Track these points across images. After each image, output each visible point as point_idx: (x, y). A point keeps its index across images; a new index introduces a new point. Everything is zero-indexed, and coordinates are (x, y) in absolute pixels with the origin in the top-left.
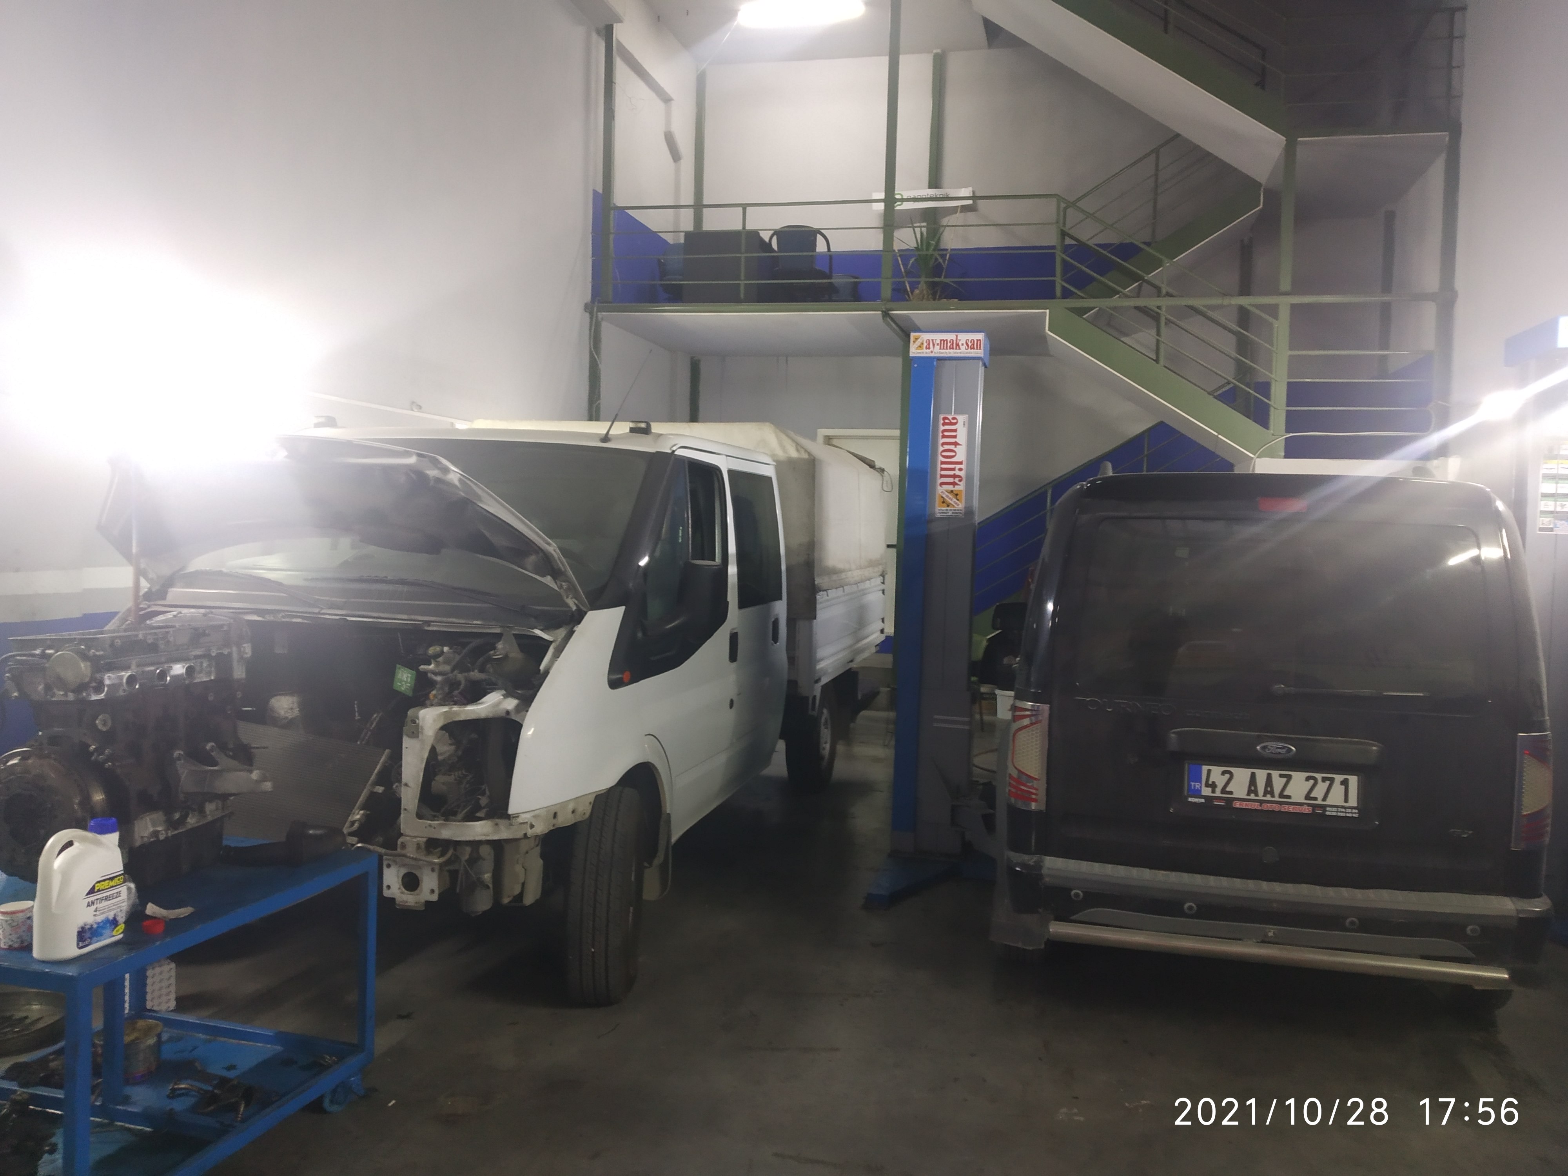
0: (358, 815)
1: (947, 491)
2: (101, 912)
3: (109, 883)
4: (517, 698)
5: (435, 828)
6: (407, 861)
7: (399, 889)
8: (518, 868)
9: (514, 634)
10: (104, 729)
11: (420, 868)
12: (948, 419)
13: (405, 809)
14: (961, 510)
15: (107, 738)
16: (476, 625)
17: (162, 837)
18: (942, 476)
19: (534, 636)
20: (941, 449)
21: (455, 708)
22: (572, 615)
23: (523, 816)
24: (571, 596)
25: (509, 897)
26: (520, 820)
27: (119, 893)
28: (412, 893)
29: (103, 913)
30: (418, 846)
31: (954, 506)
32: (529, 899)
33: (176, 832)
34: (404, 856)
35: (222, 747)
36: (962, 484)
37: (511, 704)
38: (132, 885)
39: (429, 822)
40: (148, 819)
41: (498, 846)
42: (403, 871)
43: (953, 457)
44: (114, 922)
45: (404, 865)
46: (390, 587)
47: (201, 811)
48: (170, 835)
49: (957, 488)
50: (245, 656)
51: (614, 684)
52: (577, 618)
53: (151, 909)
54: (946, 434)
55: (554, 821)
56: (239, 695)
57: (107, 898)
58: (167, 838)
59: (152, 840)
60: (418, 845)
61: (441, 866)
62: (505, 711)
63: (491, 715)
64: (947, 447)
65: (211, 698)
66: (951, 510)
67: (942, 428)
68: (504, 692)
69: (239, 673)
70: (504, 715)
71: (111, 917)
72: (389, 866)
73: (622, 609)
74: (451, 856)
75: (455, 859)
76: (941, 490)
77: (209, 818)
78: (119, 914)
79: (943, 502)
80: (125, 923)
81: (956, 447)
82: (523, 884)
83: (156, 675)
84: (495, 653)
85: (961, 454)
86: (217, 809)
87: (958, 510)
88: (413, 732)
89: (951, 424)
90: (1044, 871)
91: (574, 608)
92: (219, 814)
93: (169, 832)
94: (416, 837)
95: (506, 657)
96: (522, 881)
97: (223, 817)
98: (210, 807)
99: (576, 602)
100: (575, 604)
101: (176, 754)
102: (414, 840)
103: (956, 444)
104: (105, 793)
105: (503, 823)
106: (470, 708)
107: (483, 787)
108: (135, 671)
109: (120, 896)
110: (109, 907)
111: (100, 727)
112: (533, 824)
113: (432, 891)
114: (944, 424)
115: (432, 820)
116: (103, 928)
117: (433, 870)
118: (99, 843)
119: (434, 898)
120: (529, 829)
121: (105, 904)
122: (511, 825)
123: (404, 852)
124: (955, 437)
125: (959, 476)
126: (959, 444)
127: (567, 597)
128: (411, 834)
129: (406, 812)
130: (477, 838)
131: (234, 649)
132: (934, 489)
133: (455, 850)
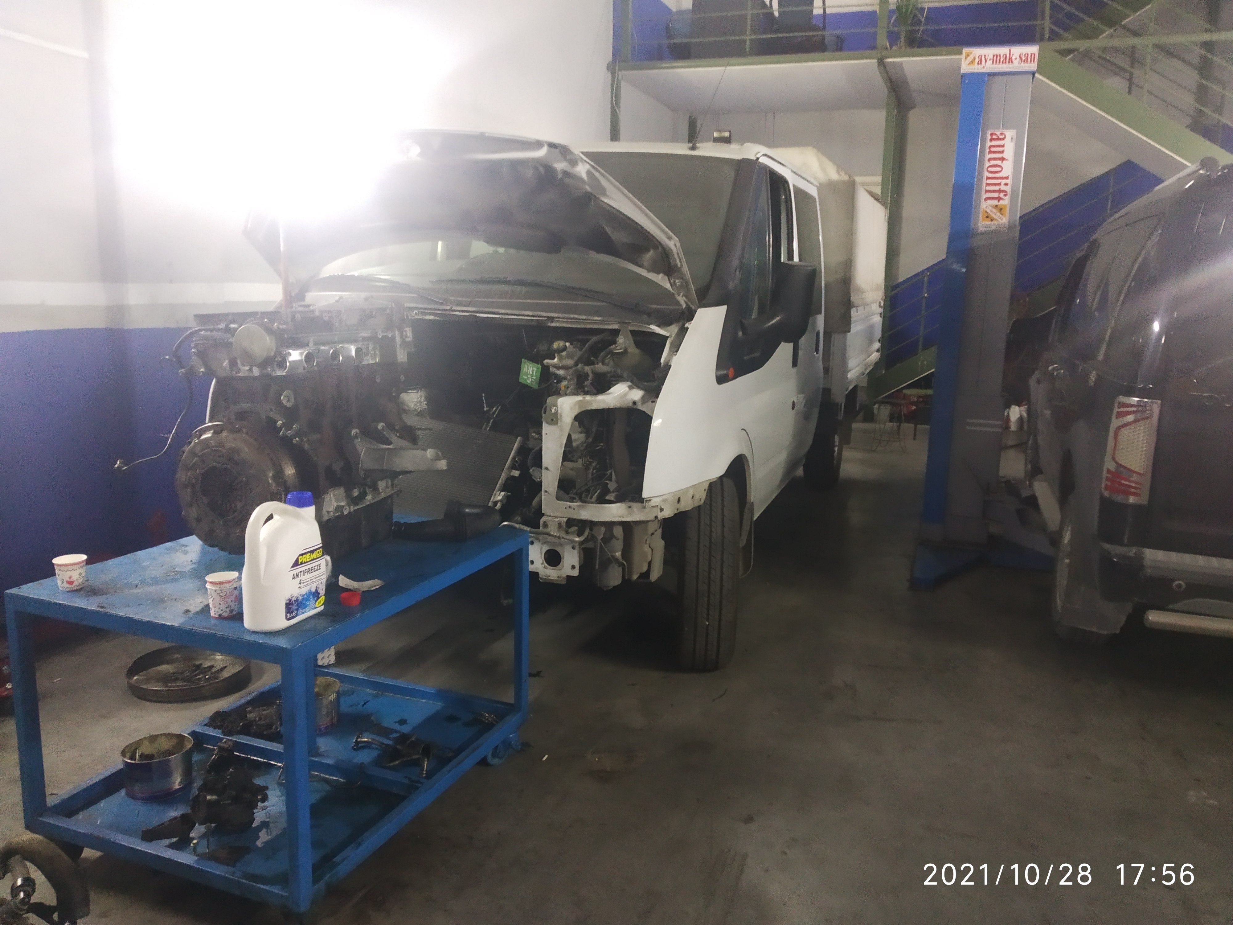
0: (499, 496)
1: (991, 206)
2: (305, 584)
3: (310, 556)
4: (642, 389)
5: (574, 509)
6: (549, 538)
7: (542, 564)
8: (646, 548)
9: (631, 331)
10: (289, 405)
11: (561, 545)
12: (995, 134)
13: (546, 491)
14: (1005, 224)
15: (291, 414)
16: (596, 321)
17: (346, 513)
18: (987, 191)
19: (653, 333)
20: (987, 164)
21: (588, 398)
22: (682, 313)
23: (655, 500)
24: (682, 294)
25: (637, 574)
26: (652, 503)
27: (319, 565)
28: (554, 568)
29: (306, 586)
30: (560, 526)
31: (997, 220)
32: (654, 576)
33: (356, 508)
34: (548, 534)
35: (391, 427)
36: (1007, 198)
37: (637, 395)
38: (328, 558)
39: (569, 503)
40: (332, 494)
41: (627, 527)
42: (546, 548)
43: (1000, 172)
44: (316, 595)
45: (545, 543)
46: (509, 288)
47: (375, 489)
48: (352, 510)
49: (1001, 202)
50: (407, 340)
51: (721, 380)
52: (689, 315)
53: (343, 581)
54: (993, 149)
55: (678, 506)
56: (403, 378)
57: (309, 571)
58: (350, 513)
59: (337, 514)
60: (559, 524)
61: (581, 543)
62: (632, 401)
63: (618, 406)
64: (993, 162)
65: (378, 380)
66: (994, 224)
67: (989, 144)
68: (629, 383)
69: (402, 357)
70: (631, 405)
71: (313, 590)
72: (532, 543)
73: (725, 307)
74: (588, 536)
75: (592, 538)
76: (986, 206)
77: (383, 495)
78: (320, 586)
79: (987, 217)
80: (325, 595)
81: (1002, 161)
82: (650, 563)
83: (330, 355)
84: (616, 347)
85: (1007, 169)
86: (387, 487)
87: (1002, 224)
88: (552, 420)
89: (998, 139)
90: (1146, 563)
91: (684, 306)
92: (390, 492)
93: (352, 507)
94: (556, 517)
95: (625, 351)
96: (649, 560)
97: (393, 494)
98: (381, 485)
99: (686, 300)
100: (686, 302)
101: (354, 432)
102: (556, 520)
103: (1003, 159)
104: (295, 468)
105: (636, 506)
106: (600, 397)
107: (609, 472)
108: (312, 349)
109: (320, 569)
110: (311, 580)
111: (285, 403)
112: (662, 507)
113: (573, 567)
114: (991, 140)
115: (571, 502)
116: (308, 600)
117: (574, 548)
118: (298, 517)
119: (576, 573)
120: (659, 512)
121: (308, 576)
122: (644, 508)
123: (545, 530)
124: (1002, 152)
125: (1004, 191)
126: (1006, 160)
127: (678, 295)
128: (552, 514)
129: (546, 494)
130: (614, 520)
131: (397, 334)
132: (978, 204)
133: (591, 529)
